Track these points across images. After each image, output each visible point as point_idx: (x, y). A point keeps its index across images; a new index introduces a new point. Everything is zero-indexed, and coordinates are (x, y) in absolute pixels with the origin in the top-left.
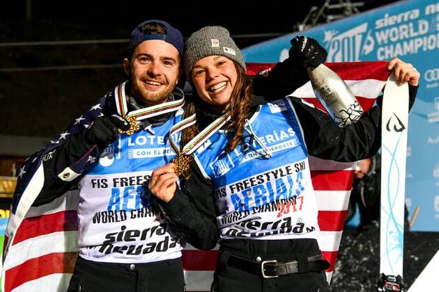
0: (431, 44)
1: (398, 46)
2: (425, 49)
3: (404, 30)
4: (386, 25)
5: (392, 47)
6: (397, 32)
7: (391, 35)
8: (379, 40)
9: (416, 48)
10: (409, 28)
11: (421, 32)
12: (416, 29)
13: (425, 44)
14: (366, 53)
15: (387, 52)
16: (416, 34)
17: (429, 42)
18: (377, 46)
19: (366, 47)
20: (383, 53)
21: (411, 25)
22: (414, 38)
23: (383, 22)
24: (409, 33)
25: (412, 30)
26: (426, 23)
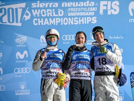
0: (65, 22)
1: (46, 19)
2: (62, 24)
3: (49, 12)
4: (38, 7)
5: (42, 19)
6: (45, 12)
7: (42, 13)
8: (34, 14)
9: (57, 23)
10: (52, 12)
11: (60, 15)
12: (57, 13)
13: (62, 22)
14: (25, 20)
15: (39, 22)
16: (57, 15)
17: (64, 21)
18: (32, 17)
19: (25, 16)
20: (37, 22)
21: (54, 10)
22: (56, 17)
23: (36, 5)
24: (52, 14)
25: (54, 13)
26: (62, 11)
